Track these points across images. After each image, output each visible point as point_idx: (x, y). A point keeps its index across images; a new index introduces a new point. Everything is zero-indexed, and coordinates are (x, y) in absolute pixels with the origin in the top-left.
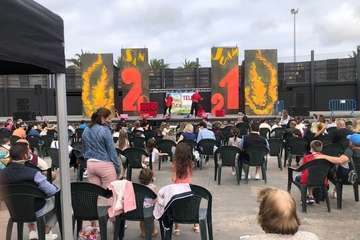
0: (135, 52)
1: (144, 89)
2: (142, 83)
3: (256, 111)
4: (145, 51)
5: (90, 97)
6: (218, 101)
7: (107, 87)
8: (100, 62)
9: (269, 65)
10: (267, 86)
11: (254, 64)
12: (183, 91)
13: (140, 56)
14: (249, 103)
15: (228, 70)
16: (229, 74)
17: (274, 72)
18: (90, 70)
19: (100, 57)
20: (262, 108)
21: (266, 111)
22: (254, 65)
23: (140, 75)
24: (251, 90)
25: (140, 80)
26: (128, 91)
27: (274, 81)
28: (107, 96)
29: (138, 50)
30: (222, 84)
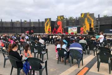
5: (46, 29)
7: (50, 26)
9: (91, 18)
13: (62, 17)
18: (46, 22)
19: (48, 19)
22: (86, 19)
24: (85, 27)
26: (59, 27)
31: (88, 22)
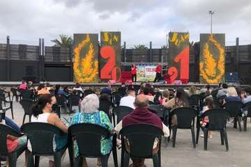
0: (111, 35)
1: (117, 63)
2: (116, 58)
3: (208, 81)
4: (118, 34)
5: (80, 67)
6: (174, 73)
7: (93, 60)
8: (88, 40)
9: (219, 46)
10: (217, 61)
11: (207, 44)
12: (147, 65)
13: (115, 37)
14: (202, 74)
15: (181, 50)
16: (182, 52)
17: (222, 51)
18: (81, 46)
19: (88, 36)
20: (213, 78)
21: (215, 81)
22: (207, 46)
23: (114, 52)
24: (205, 65)
25: (114, 55)
26: (105, 63)
27: (222, 58)
28: (93, 66)
29: (113, 33)
30: (177, 60)
31: (211, 53)
